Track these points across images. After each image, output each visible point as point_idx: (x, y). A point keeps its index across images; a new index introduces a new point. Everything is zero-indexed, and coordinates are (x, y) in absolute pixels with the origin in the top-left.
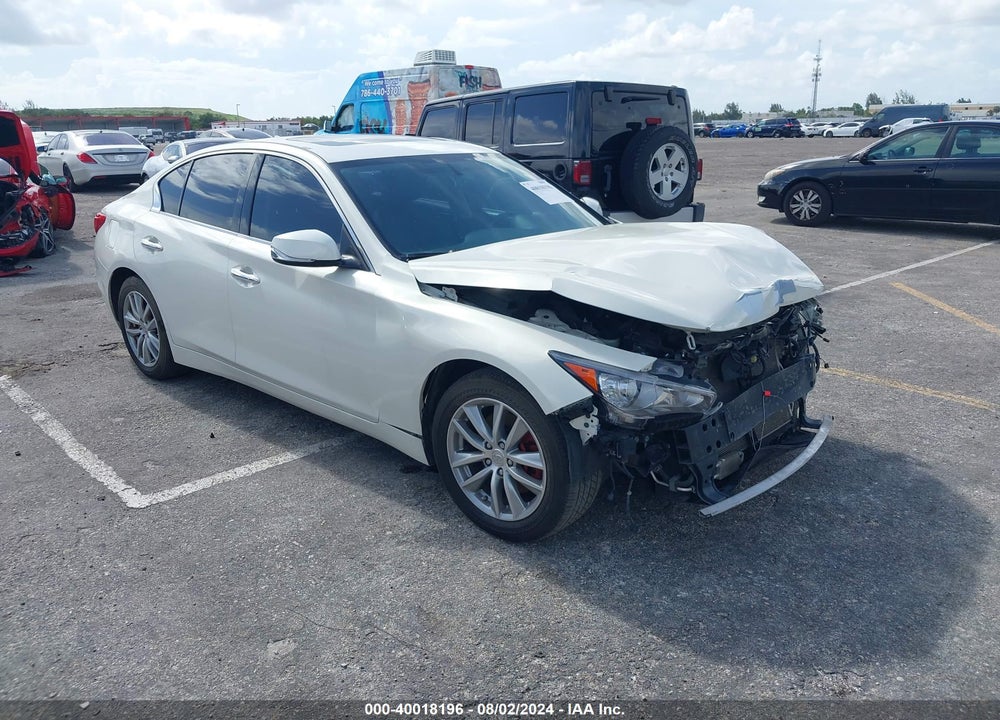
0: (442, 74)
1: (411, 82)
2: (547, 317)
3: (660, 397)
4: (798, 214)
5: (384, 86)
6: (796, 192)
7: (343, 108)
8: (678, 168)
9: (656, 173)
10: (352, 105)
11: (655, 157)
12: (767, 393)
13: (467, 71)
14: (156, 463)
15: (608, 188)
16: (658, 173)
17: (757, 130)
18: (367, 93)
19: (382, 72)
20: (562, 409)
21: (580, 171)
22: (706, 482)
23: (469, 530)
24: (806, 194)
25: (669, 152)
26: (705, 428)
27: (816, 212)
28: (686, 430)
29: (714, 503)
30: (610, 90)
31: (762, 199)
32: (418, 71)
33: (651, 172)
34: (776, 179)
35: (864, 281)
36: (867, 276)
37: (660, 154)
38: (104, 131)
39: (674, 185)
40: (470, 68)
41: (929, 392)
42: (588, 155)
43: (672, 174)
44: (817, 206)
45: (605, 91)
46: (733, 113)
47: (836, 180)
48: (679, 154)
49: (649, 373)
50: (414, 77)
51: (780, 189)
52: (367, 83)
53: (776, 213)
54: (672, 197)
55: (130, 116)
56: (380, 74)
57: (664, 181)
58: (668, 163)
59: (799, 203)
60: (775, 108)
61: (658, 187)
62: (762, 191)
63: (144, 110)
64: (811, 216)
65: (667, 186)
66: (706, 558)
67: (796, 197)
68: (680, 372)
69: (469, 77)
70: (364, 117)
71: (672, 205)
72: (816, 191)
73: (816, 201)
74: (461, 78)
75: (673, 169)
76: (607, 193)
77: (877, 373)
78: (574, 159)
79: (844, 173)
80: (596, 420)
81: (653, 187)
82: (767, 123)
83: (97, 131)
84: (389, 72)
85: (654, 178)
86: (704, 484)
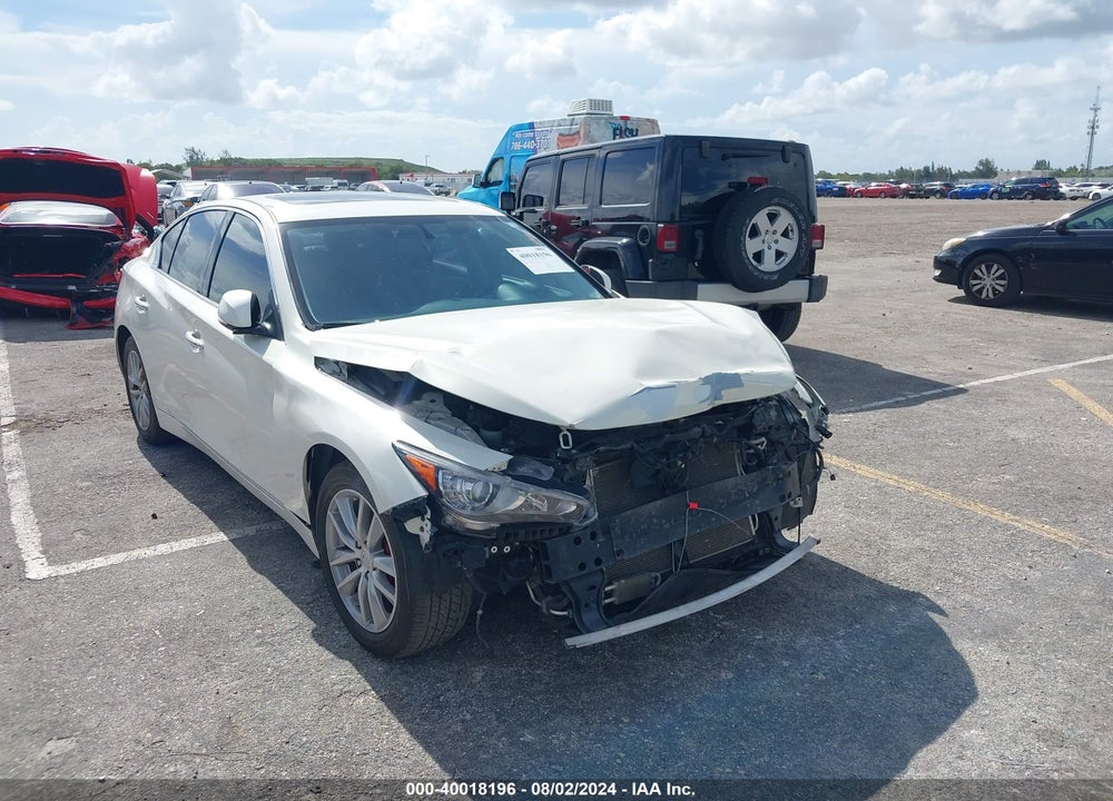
0: (594, 126)
1: (561, 135)
2: (433, 401)
3: (515, 501)
4: (980, 291)
5: (534, 138)
6: (978, 265)
7: (493, 162)
8: (785, 234)
9: (755, 240)
10: (502, 158)
11: (753, 221)
12: (694, 506)
13: (621, 122)
14: (87, 532)
15: (699, 256)
16: (757, 240)
17: (1004, 190)
18: (517, 146)
19: (533, 124)
20: (394, 509)
21: (664, 235)
22: (587, 605)
23: (344, 637)
24: (989, 268)
25: (772, 217)
26: (578, 541)
27: (1001, 289)
28: (548, 542)
29: (589, 631)
30: (706, 144)
31: (938, 273)
32: (568, 123)
33: (748, 239)
34: (954, 249)
35: (1018, 374)
36: (1026, 369)
37: (761, 219)
38: (253, 182)
39: (779, 254)
40: (625, 119)
41: (1007, 518)
42: (677, 218)
43: (776, 242)
44: (1003, 282)
45: (700, 147)
46: (987, 170)
47: (1027, 252)
48: (785, 219)
49: (504, 473)
50: (564, 129)
51: (960, 261)
52: (518, 135)
53: (955, 291)
54: (776, 268)
55: (322, 166)
56: (531, 126)
57: (766, 249)
58: (771, 229)
59: (981, 279)
60: (1040, 165)
61: (758, 256)
62: (939, 263)
63: (337, 161)
64: (995, 295)
65: (769, 256)
66: (585, 697)
67: (977, 272)
68: (547, 473)
69: (623, 127)
70: (513, 173)
71: (776, 277)
72: (1001, 265)
73: (1001, 277)
74: (615, 130)
75: (778, 237)
76: (699, 261)
77: (955, 490)
78: (659, 222)
79: (1036, 244)
80: (429, 524)
81: (751, 256)
82: (1018, 182)
83: (247, 183)
84: (540, 123)
85: (752, 246)
86: (583, 608)
